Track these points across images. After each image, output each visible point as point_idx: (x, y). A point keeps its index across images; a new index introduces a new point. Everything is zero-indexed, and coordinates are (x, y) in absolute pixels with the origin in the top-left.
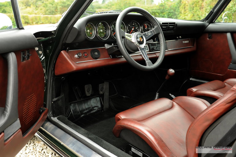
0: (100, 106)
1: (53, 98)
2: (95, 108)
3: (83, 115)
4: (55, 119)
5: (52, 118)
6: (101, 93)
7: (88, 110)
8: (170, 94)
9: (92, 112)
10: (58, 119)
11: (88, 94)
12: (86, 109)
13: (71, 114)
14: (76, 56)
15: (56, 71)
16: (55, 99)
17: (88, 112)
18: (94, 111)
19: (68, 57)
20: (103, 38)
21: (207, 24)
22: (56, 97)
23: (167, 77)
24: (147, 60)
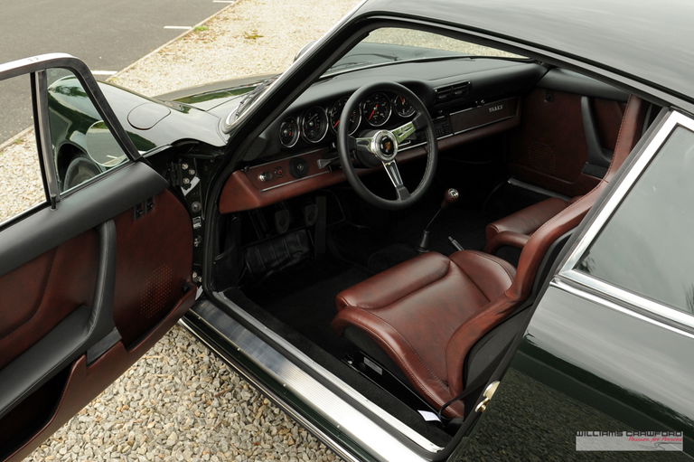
0: (306, 249)
1: (214, 255)
2: (294, 256)
3: (270, 273)
4: (220, 296)
5: (215, 294)
6: (310, 223)
7: (281, 260)
8: (450, 238)
9: (290, 264)
10: (226, 294)
11: (281, 230)
12: (278, 259)
13: (248, 270)
14: (261, 177)
15: (221, 207)
16: (219, 257)
17: (280, 265)
18: (295, 262)
19: (245, 183)
20: (313, 138)
21: (544, 70)
22: (221, 253)
23: (443, 205)
24: (399, 187)
